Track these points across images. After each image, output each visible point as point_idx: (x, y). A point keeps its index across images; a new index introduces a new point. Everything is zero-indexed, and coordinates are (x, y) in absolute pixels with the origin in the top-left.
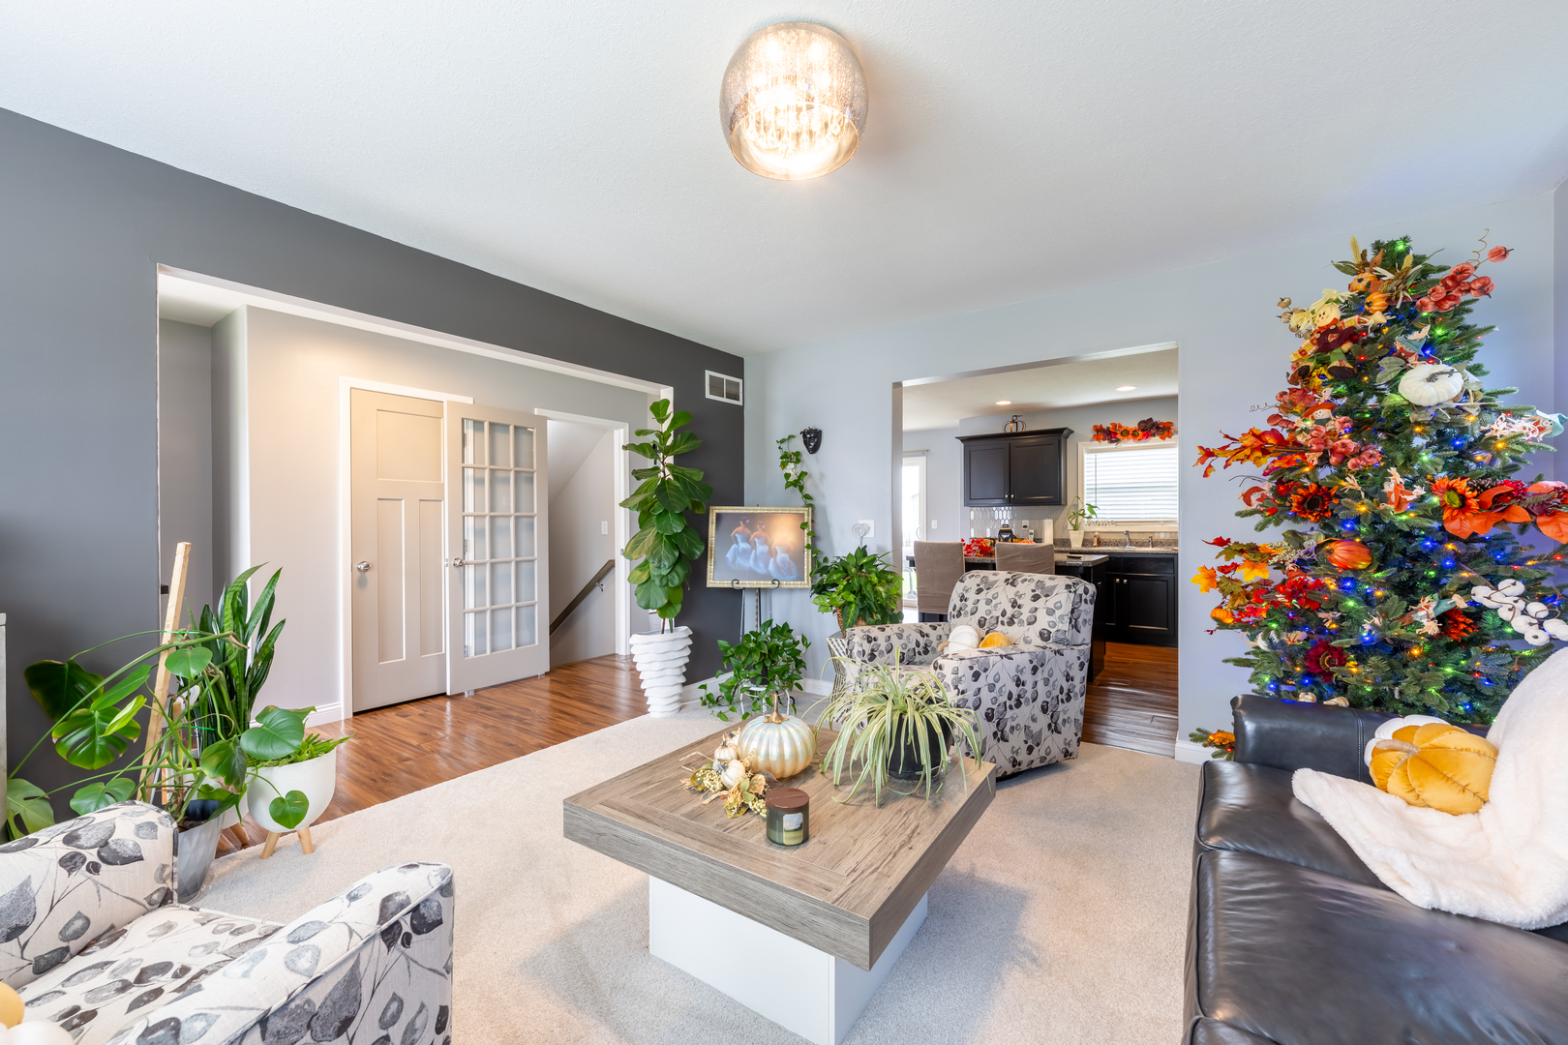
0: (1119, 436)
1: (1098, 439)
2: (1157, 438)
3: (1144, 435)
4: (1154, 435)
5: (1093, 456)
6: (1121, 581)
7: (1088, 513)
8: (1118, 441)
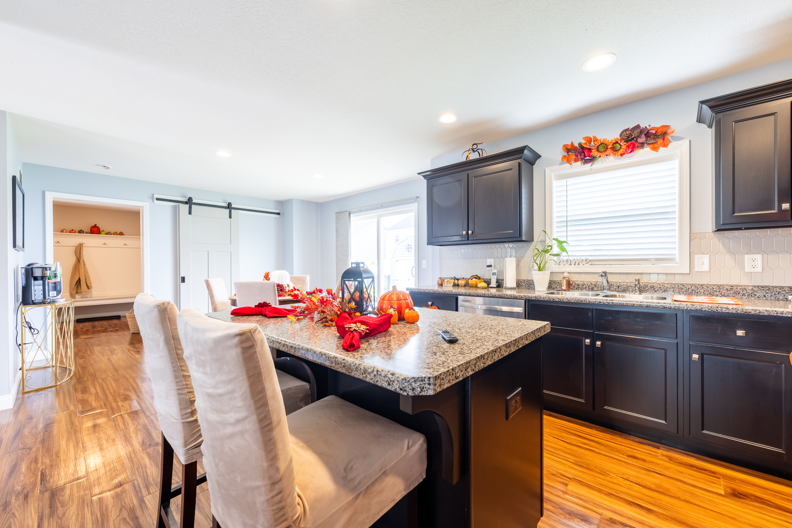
0: (594, 153)
1: (569, 161)
2: (647, 149)
3: (628, 147)
4: (642, 145)
5: (563, 182)
6: (593, 343)
7: (556, 250)
8: (592, 159)
